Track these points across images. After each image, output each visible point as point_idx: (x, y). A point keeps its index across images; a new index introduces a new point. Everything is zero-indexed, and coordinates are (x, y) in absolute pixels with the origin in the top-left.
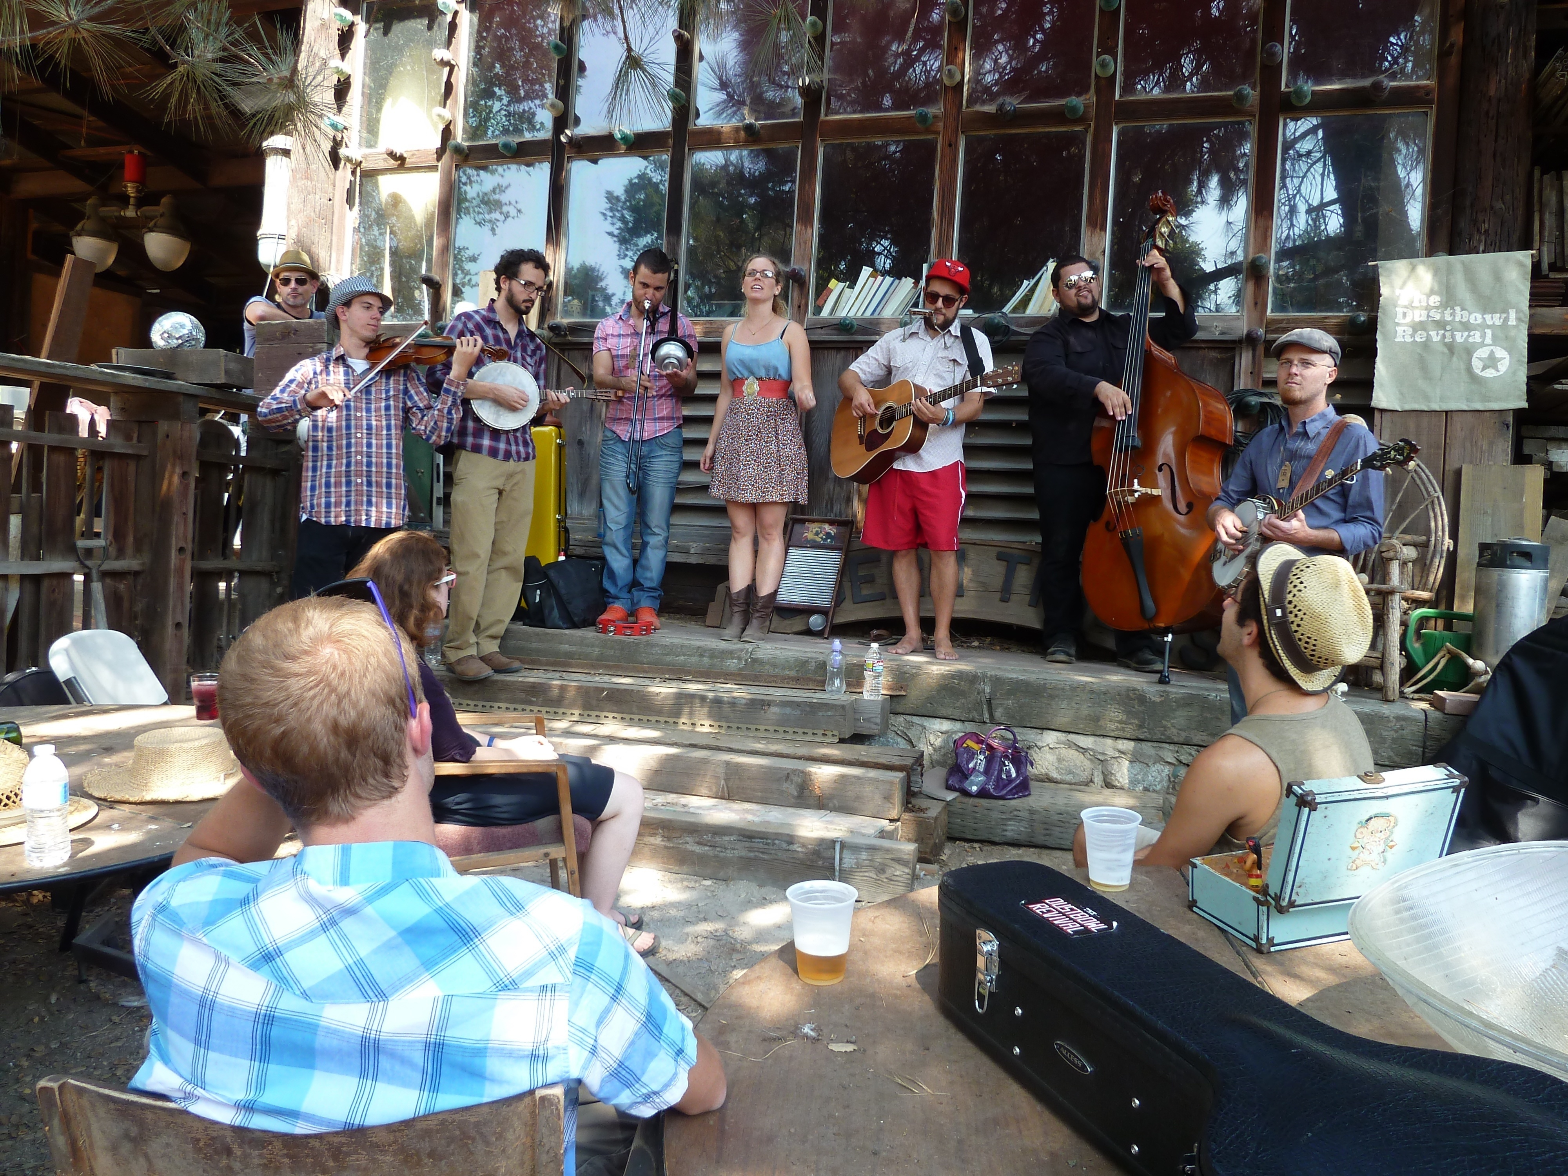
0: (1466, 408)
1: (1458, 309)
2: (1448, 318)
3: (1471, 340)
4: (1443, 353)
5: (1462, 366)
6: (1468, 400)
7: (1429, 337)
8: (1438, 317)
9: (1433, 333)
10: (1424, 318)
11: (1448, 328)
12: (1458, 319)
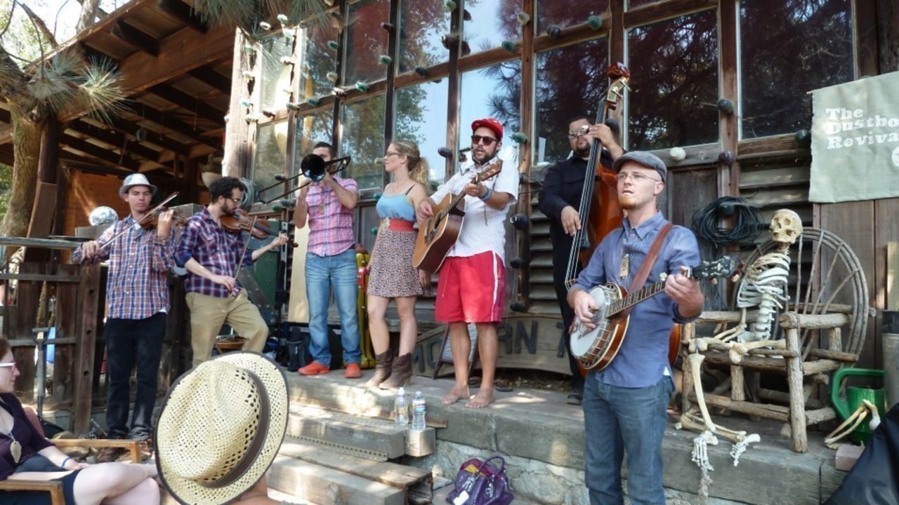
0: (889, 196)
1: (877, 117)
2: (870, 125)
3: (890, 140)
4: (867, 154)
5: (885, 162)
6: (891, 189)
7: (855, 143)
8: (862, 126)
9: (858, 139)
10: (850, 128)
11: (870, 133)
12: (878, 124)
